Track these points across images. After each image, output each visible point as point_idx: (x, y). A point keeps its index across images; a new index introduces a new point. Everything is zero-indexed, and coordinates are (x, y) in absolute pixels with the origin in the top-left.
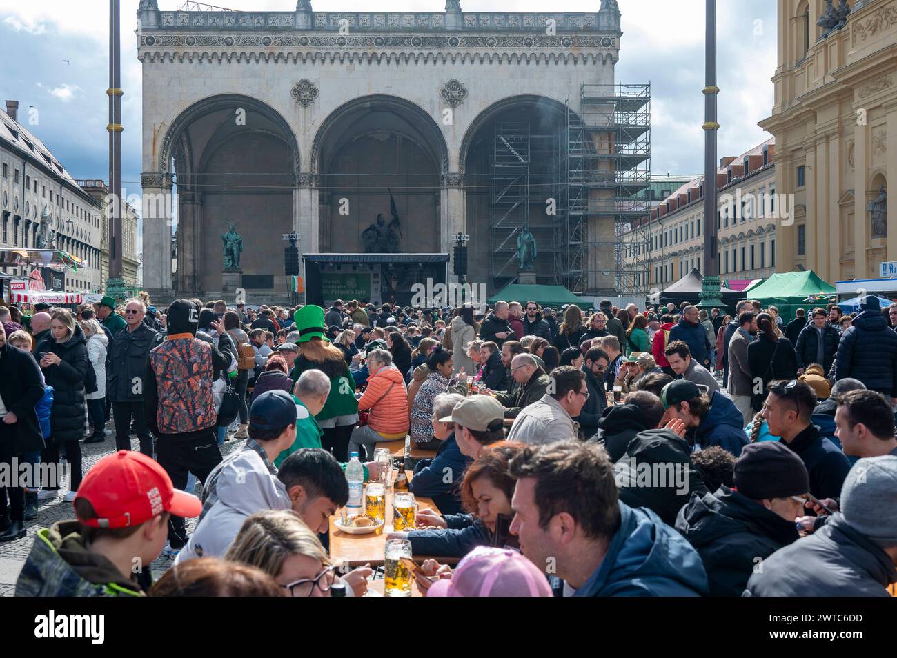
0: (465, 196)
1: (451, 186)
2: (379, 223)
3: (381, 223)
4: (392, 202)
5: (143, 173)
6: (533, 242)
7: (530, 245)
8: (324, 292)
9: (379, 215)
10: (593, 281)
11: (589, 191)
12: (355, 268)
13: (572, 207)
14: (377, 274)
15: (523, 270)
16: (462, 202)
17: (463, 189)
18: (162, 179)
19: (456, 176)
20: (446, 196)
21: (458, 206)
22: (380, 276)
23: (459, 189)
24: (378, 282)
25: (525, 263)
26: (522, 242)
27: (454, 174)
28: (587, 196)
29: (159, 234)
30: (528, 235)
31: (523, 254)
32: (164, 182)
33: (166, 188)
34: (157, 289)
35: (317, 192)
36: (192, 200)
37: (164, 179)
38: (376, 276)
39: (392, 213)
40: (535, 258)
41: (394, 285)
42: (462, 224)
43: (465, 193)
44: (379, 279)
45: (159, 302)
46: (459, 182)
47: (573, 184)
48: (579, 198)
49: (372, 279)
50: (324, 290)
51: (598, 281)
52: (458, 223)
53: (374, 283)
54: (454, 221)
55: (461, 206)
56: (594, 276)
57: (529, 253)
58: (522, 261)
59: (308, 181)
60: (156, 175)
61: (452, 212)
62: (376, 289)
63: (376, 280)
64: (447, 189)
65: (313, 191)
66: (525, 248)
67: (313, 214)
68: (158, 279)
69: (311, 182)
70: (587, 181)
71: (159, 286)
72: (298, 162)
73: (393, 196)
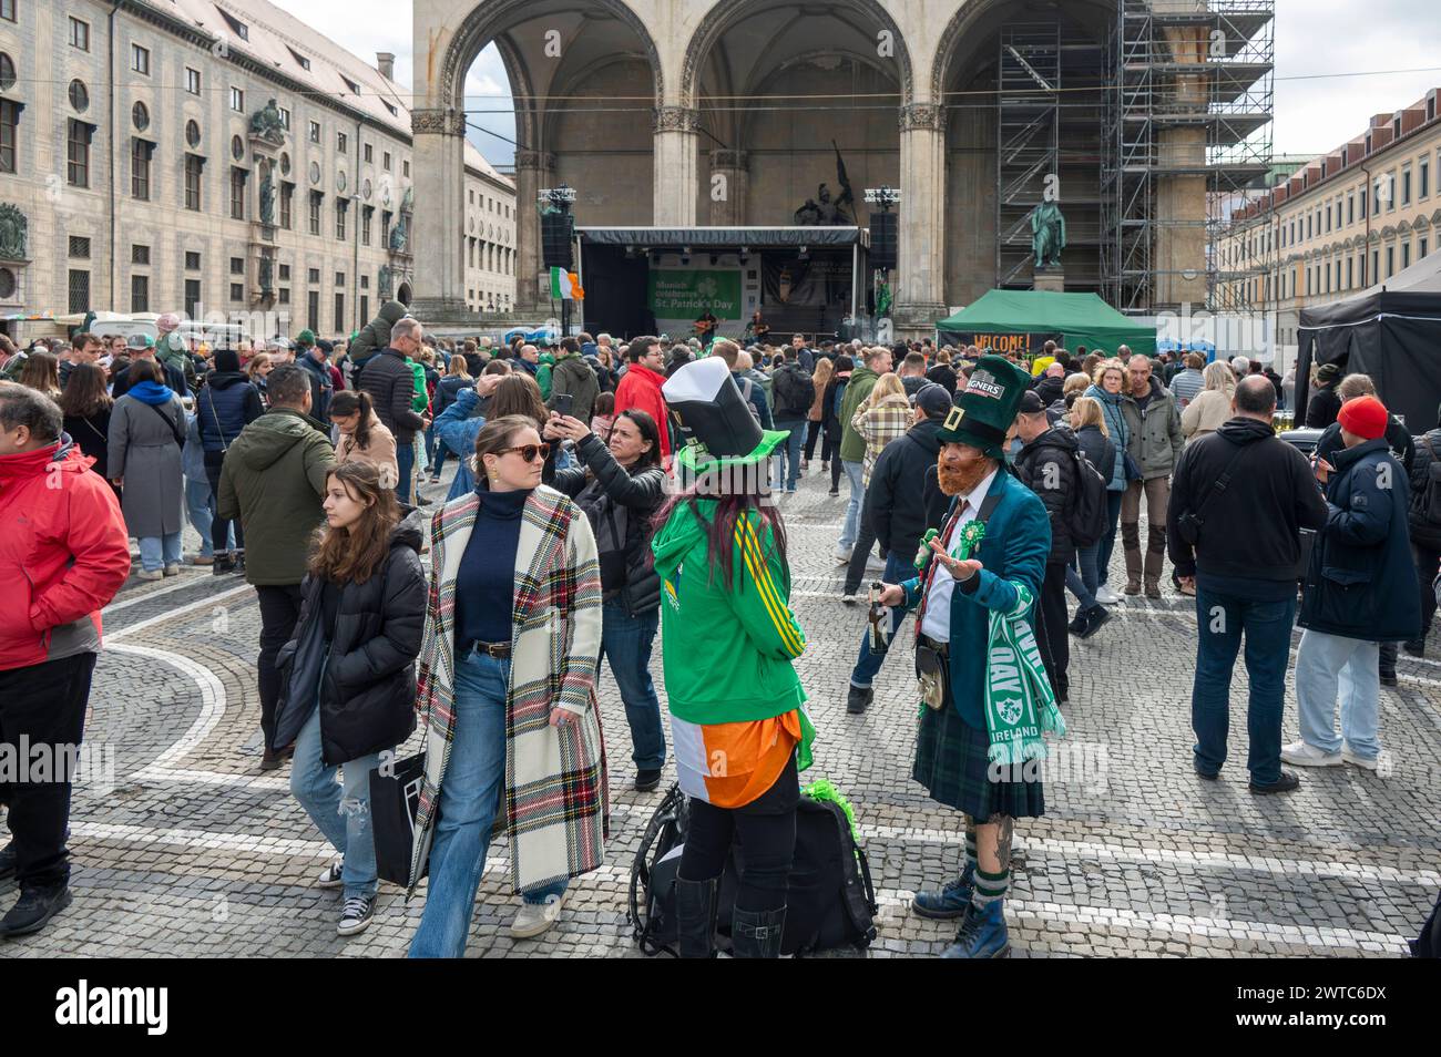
0: (942, 143)
1: (917, 125)
2: (821, 199)
3: (824, 198)
4: (840, 165)
5: (415, 110)
6: (1059, 222)
7: (1054, 228)
8: (658, 303)
9: (823, 186)
10: (1166, 289)
11: (1158, 131)
12: (713, 261)
13: (1128, 158)
14: (755, 272)
15: (1042, 271)
16: (935, 154)
17: (939, 131)
18: (443, 120)
19: (926, 108)
20: (908, 144)
21: (928, 161)
22: (759, 275)
23: (932, 129)
24: (755, 287)
25: (1046, 259)
26: (1040, 221)
27: (921, 105)
28: (1155, 140)
29: (437, 209)
30: (1051, 211)
31: (1042, 242)
32: (447, 126)
33: (451, 135)
34: (434, 299)
35: (694, 139)
36: (535, 163)
37: (447, 119)
38: (752, 275)
39: (841, 182)
40: (1062, 250)
41: (784, 291)
42: (935, 191)
43: (942, 138)
44: (758, 282)
45: (437, 320)
46: (931, 119)
47: (1131, 118)
48: (1142, 141)
49: (745, 281)
50: (657, 301)
51: (1174, 290)
52: (927, 189)
53: (749, 287)
54: (921, 186)
55: (935, 160)
56: (1167, 282)
57: (1052, 241)
58: (1040, 254)
59: (675, 120)
60: (434, 114)
61: (918, 171)
62: (752, 300)
63: (752, 282)
64: (910, 130)
65: (686, 136)
66: (1045, 232)
67: (686, 175)
68: (436, 282)
69: (681, 120)
70: (1156, 112)
71: (437, 293)
72: (661, 90)
73: (843, 157)
